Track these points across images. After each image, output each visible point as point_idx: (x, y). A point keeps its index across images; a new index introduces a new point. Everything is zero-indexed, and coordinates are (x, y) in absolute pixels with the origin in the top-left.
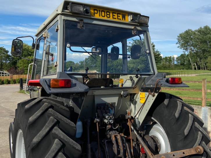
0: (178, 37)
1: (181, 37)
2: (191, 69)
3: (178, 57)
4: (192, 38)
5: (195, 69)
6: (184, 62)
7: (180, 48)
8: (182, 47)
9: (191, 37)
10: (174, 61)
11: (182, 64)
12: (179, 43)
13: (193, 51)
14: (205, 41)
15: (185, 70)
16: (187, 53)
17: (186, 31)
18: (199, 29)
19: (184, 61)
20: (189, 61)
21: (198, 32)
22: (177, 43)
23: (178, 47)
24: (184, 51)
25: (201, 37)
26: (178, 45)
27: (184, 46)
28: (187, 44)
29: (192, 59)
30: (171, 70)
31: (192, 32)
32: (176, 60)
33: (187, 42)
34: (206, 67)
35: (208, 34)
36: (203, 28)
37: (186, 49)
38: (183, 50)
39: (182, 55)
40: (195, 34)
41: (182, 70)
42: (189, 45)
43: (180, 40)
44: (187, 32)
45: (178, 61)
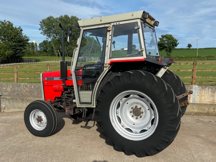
0: (41, 22)
1: (44, 23)
2: (55, 55)
3: (41, 44)
4: (54, 26)
5: (59, 55)
6: (46, 49)
7: (44, 34)
8: (45, 34)
9: (54, 24)
10: (37, 47)
11: (45, 51)
12: (42, 29)
13: (55, 38)
15: (49, 57)
16: (50, 40)
17: (48, 17)
18: (60, 17)
20: (53, 48)
21: (60, 20)
22: (40, 29)
23: (41, 33)
24: (48, 37)
26: (41, 31)
27: (48, 33)
28: (50, 31)
29: (55, 46)
30: (36, 57)
31: (54, 19)
32: (39, 47)
33: (49, 29)
34: (68, 54)
35: (68, 23)
36: (63, 16)
37: (49, 36)
38: (46, 37)
39: (44, 42)
40: (56, 21)
41: (46, 57)
42: (51, 32)
43: (43, 27)
44: (49, 19)
45: (41, 47)
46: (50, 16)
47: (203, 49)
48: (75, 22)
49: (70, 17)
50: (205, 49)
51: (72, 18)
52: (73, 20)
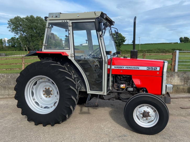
0: (9, 21)
1: (12, 22)
2: (23, 50)
3: (9, 40)
4: (21, 24)
5: (26, 50)
8: (13, 31)
9: (21, 23)
10: (5, 43)
11: (13, 46)
12: (10, 27)
13: (22, 35)
14: (32, 27)
15: (17, 52)
16: (17, 37)
18: (26, 17)
19: (15, 44)
20: (20, 43)
21: (26, 20)
22: (8, 27)
23: (9, 31)
24: (15, 34)
25: (29, 24)
26: (9, 29)
27: (15, 31)
28: (18, 29)
29: (22, 42)
30: (5, 51)
31: (20, 19)
32: (7, 43)
33: (17, 27)
34: (35, 49)
35: (34, 22)
36: (29, 17)
37: (17, 33)
38: (14, 34)
39: (12, 38)
40: (23, 20)
41: (15, 51)
42: (19, 30)
43: (11, 25)
44: (16, 18)
45: (9, 43)
46: (18, 16)
47: (143, 44)
48: (40, 22)
49: (35, 17)
50: (145, 44)
51: (37, 18)
52: (38, 19)
